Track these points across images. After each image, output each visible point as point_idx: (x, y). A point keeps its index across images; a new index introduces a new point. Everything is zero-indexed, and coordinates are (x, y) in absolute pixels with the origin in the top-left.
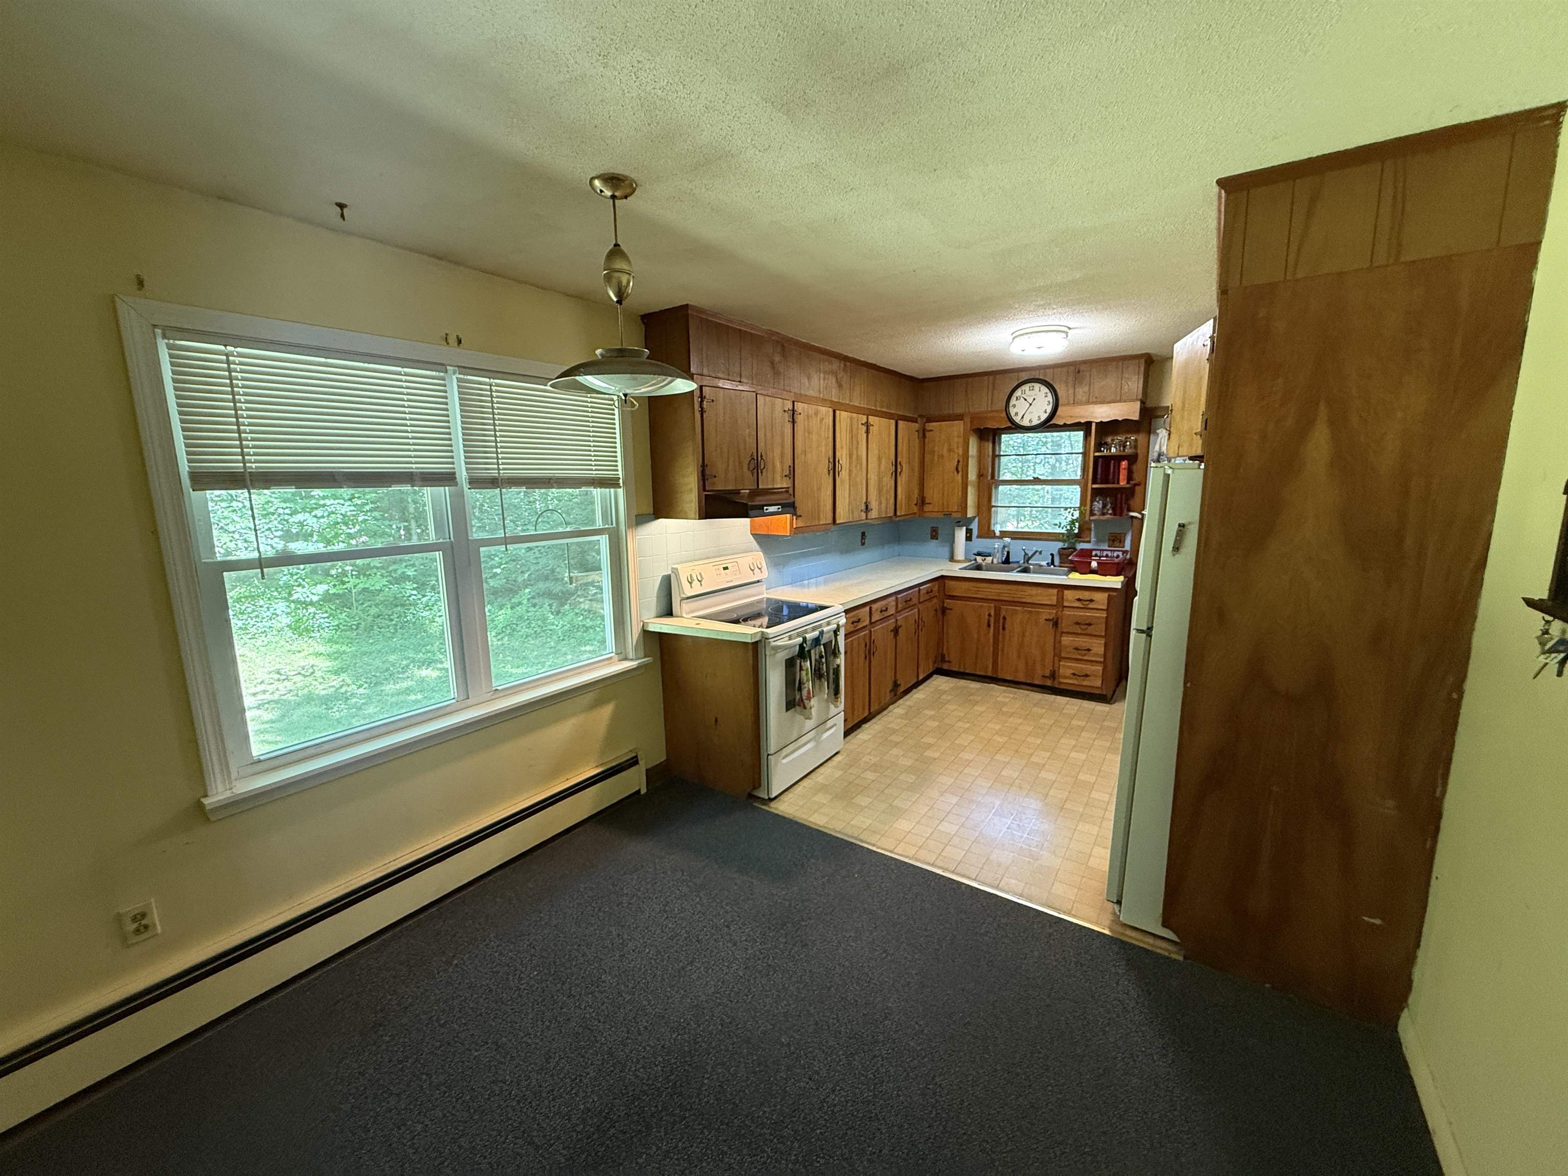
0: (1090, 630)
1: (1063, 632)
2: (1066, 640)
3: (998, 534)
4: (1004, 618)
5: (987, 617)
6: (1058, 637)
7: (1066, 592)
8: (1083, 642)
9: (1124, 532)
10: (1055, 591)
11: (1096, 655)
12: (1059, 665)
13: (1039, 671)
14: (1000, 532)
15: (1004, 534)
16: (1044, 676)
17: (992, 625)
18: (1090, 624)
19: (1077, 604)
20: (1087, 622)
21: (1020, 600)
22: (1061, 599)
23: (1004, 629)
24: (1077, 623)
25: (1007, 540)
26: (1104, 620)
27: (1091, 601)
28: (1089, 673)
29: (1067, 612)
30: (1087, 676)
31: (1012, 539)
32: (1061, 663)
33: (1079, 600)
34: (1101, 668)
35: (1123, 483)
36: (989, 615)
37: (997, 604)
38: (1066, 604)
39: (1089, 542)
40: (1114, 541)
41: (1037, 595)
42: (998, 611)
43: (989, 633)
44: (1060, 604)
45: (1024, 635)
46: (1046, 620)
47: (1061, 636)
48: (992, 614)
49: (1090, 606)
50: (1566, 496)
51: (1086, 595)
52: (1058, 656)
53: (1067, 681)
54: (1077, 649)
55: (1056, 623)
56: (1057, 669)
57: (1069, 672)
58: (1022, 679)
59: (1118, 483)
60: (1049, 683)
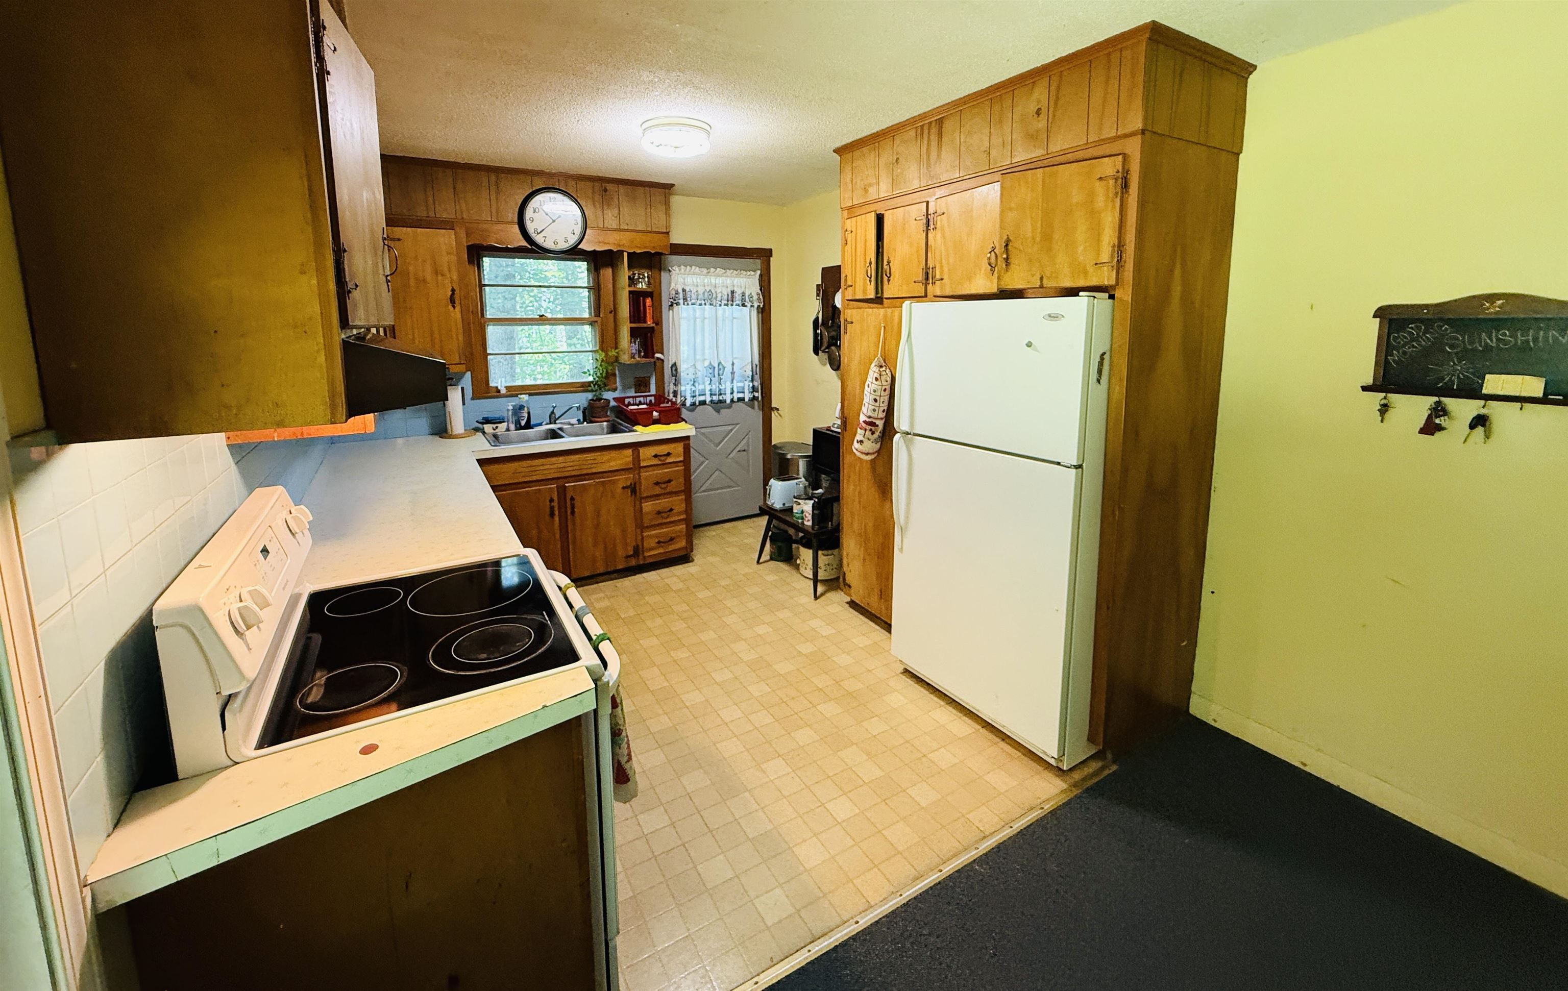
0: (671, 487)
1: (642, 498)
2: (648, 506)
3: (503, 391)
4: (572, 499)
5: (548, 503)
6: (638, 506)
7: (641, 450)
8: (664, 503)
9: (649, 375)
10: (629, 452)
11: (680, 513)
12: (642, 536)
13: (621, 553)
14: (506, 387)
15: (514, 391)
16: (627, 557)
17: (557, 513)
18: (669, 481)
19: (656, 461)
20: (667, 479)
21: (590, 471)
22: (637, 458)
23: (573, 513)
24: (657, 484)
25: (525, 397)
26: (682, 473)
27: (669, 454)
28: (673, 535)
29: (644, 474)
30: (672, 539)
31: (530, 395)
32: (645, 534)
33: (656, 456)
34: (684, 526)
35: (650, 323)
36: (552, 500)
37: (561, 482)
38: (642, 465)
39: (615, 390)
40: (640, 385)
41: (609, 461)
42: (562, 491)
43: (553, 522)
44: (637, 466)
45: (598, 514)
46: (623, 488)
47: (641, 503)
48: (556, 498)
49: (670, 460)
50: (1378, 320)
51: (663, 449)
52: (641, 527)
53: (653, 553)
54: (659, 513)
55: (633, 489)
56: (640, 544)
57: (652, 543)
58: (602, 570)
59: (645, 322)
60: (633, 562)
